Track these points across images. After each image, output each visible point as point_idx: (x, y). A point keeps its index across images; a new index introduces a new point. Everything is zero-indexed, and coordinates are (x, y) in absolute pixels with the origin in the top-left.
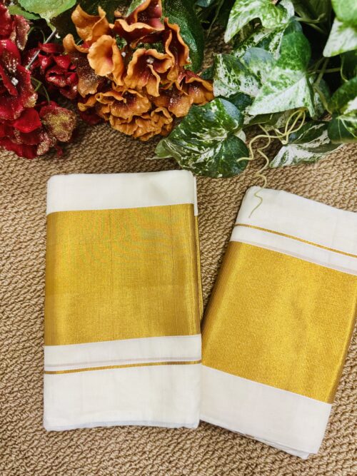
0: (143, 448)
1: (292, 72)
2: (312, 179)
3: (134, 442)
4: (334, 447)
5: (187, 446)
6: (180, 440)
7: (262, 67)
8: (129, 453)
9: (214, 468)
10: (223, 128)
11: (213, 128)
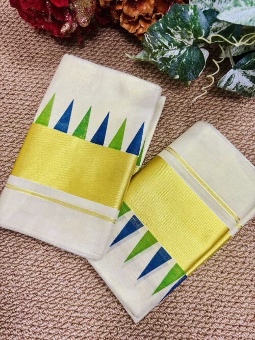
0: (54, 265)
2: (242, 113)
3: (47, 258)
4: (195, 310)
5: (87, 274)
6: (82, 268)
8: (41, 265)
9: (101, 296)
10: (192, 32)
11: (185, 29)
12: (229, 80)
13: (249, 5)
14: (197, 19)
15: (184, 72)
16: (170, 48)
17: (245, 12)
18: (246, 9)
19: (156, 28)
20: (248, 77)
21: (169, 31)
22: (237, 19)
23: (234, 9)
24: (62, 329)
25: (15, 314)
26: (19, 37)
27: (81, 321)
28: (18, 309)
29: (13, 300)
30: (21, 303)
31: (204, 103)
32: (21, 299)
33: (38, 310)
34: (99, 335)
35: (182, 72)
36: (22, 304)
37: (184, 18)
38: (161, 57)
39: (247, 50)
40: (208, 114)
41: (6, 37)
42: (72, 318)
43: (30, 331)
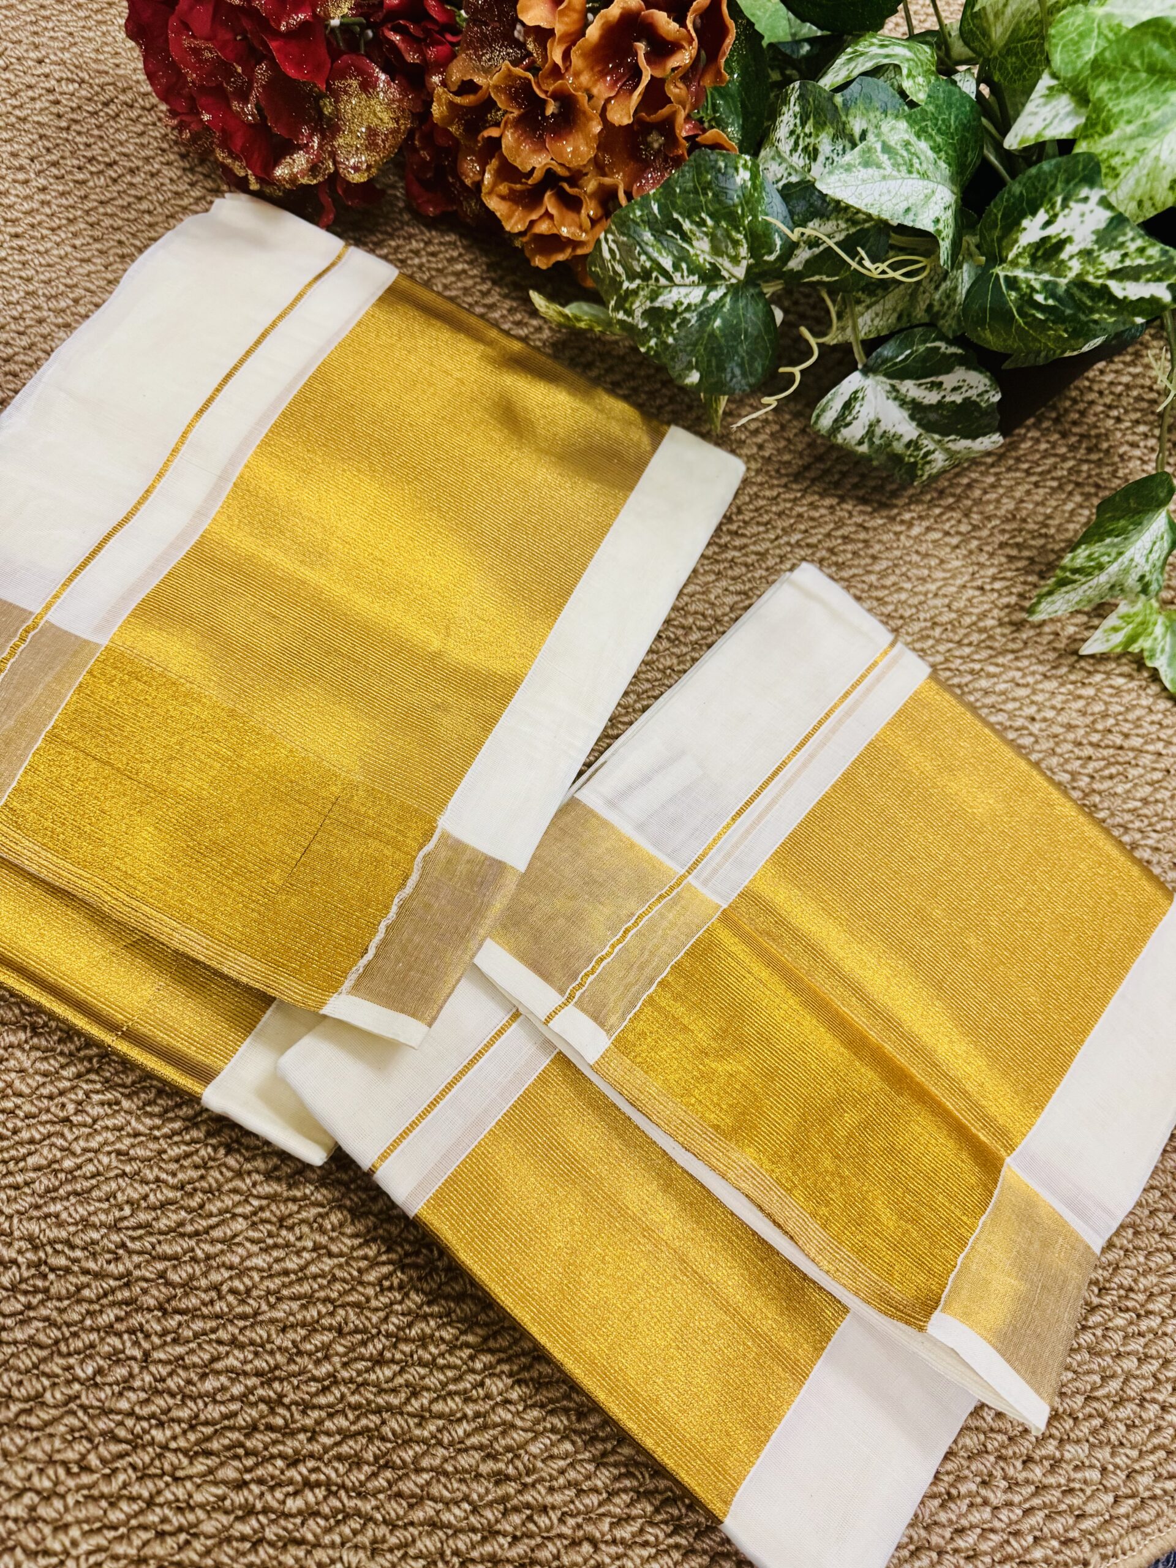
1: (931, 155)
2: (898, 553)
7: (874, 121)
10: (745, 236)
11: (724, 224)
12: (848, 406)
13: (903, 169)
14: (759, 201)
15: (714, 363)
16: (677, 277)
17: (892, 184)
18: (896, 178)
19: (638, 213)
20: (903, 402)
21: (678, 228)
22: (869, 200)
23: (863, 173)
24: (213, 1242)
25: (20, 1179)
26: (147, 218)
27: (290, 1215)
28: (31, 1161)
29: (20, 1124)
30: (49, 1136)
31: (774, 509)
32: (53, 1123)
33: (114, 1163)
34: (360, 1271)
35: (709, 361)
36: (54, 1139)
37: (724, 191)
38: (648, 304)
39: (904, 323)
40: (788, 544)
41: (101, 210)
42: (256, 1203)
43: (72, 1247)
